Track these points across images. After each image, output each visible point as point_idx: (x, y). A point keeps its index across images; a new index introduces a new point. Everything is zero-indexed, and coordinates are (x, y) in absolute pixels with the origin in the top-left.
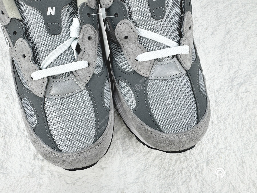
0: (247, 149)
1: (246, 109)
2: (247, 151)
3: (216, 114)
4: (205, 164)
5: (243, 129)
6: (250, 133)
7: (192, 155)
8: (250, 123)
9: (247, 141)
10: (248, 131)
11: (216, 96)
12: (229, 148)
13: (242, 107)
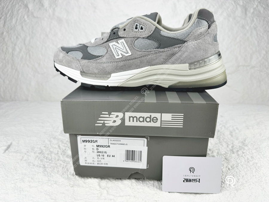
0: (262, 182)
1: (248, 161)
2: (263, 182)
3: (229, 165)
4: (235, 191)
5: (252, 171)
6: (258, 173)
7: (223, 187)
8: (255, 167)
9: (259, 178)
10: (256, 172)
11: (224, 156)
12: (248, 181)
13: (245, 161)
